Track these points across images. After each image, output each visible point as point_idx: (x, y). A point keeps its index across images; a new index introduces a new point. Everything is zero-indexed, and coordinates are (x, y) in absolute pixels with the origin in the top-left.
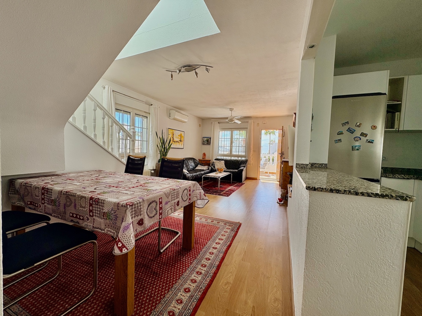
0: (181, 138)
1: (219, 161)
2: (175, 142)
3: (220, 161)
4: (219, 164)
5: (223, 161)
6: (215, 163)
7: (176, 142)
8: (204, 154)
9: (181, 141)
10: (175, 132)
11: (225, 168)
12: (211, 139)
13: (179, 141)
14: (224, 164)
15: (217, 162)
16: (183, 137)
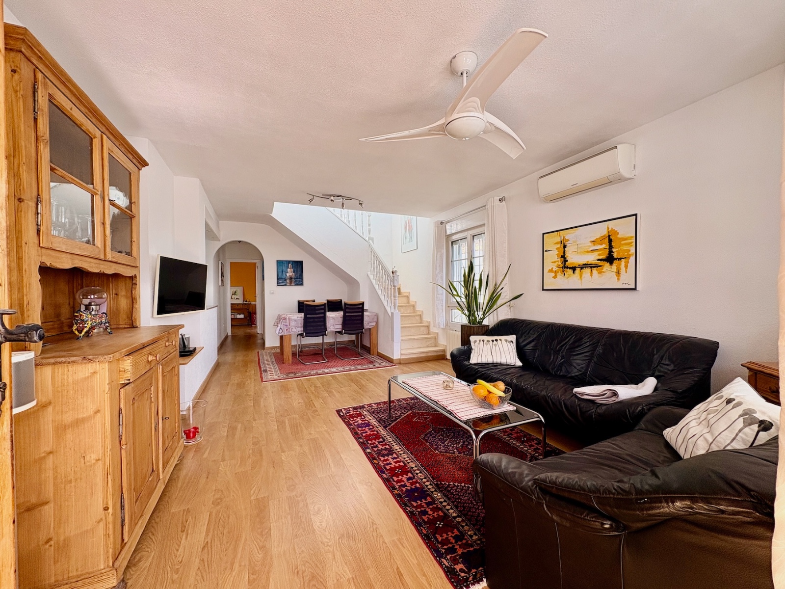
0: (611, 247)
2: (574, 269)
7: (582, 268)
9: (610, 259)
10: (571, 235)
13: (598, 260)
16: (626, 239)
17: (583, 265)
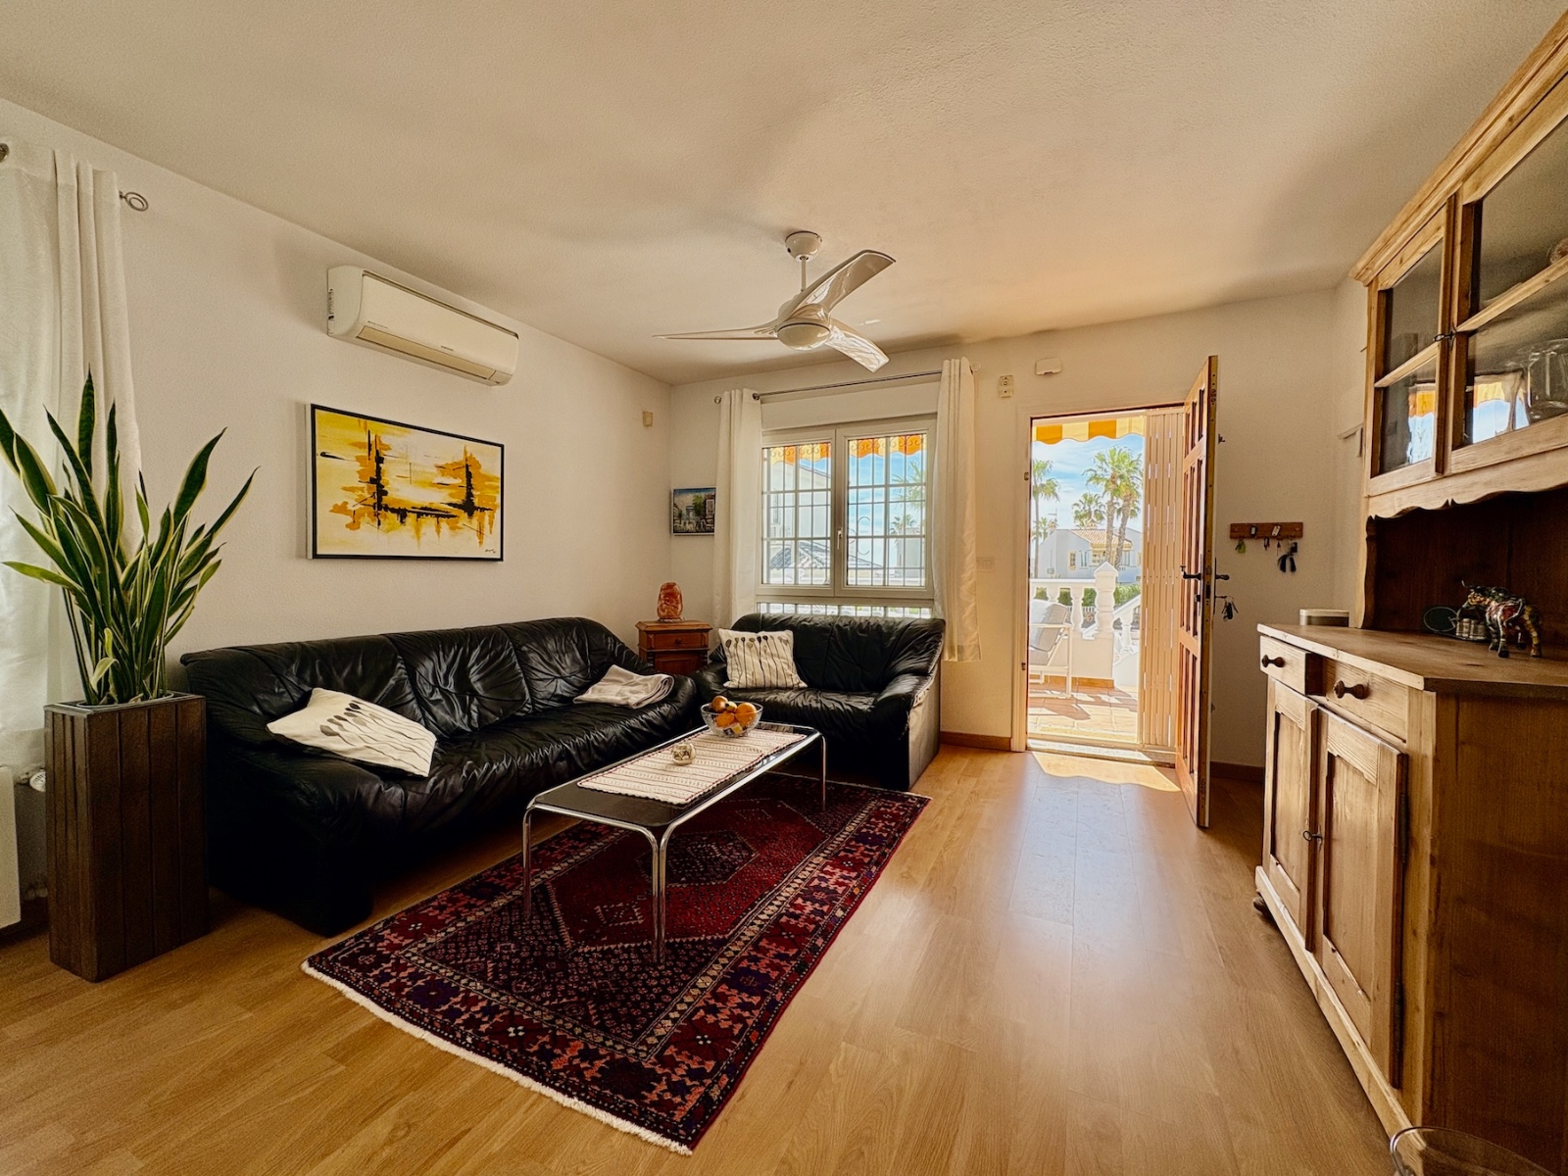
0: (469, 486)
1: (754, 635)
2: (402, 514)
3: (762, 634)
4: (751, 659)
5: (788, 635)
7: (419, 515)
8: (670, 594)
9: (469, 507)
10: (394, 438)
13: (450, 504)
14: (787, 652)
15: (740, 643)
16: (490, 479)
17: (422, 508)
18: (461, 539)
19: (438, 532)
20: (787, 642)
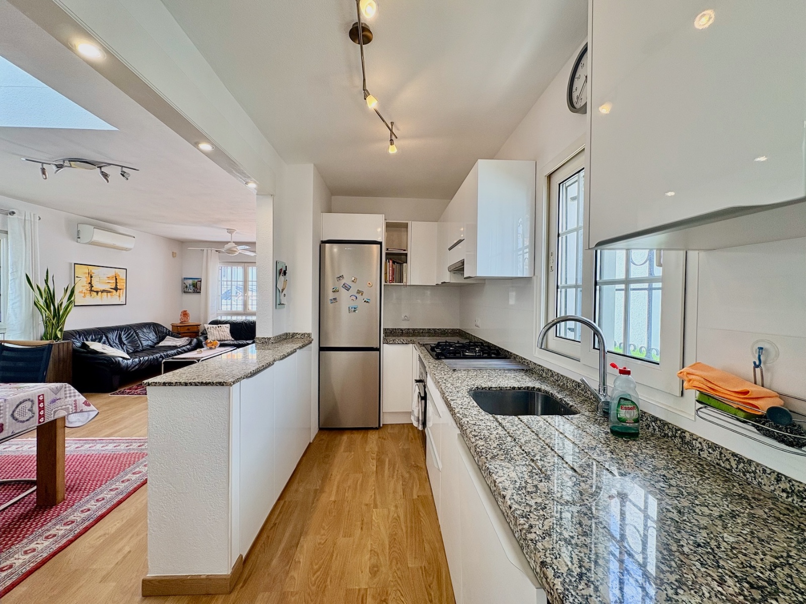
0: (116, 282)
1: (217, 326)
2: (97, 292)
3: (219, 325)
4: (216, 333)
5: (228, 325)
6: (209, 330)
7: (102, 292)
8: (185, 314)
9: (116, 289)
10: (94, 270)
11: (231, 338)
12: (201, 281)
13: (111, 288)
14: (228, 330)
15: (212, 328)
16: (123, 280)
17: (103, 290)
18: (114, 298)
19: (107, 297)
20: (228, 327)
